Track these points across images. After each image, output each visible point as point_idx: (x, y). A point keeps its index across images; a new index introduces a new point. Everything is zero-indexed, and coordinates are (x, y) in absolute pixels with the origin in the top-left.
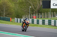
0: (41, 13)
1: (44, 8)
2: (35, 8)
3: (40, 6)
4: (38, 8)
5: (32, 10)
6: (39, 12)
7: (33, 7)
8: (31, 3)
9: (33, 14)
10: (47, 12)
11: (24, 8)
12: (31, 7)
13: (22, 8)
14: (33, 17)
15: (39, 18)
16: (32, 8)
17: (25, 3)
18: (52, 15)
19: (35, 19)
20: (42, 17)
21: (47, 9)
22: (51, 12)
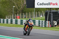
0: (25, 13)
1: (28, 7)
2: (19, 8)
3: (24, 5)
4: (22, 7)
5: (16, 10)
6: (23, 12)
7: (16, 6)
8: (15, 3)
9: (16, 14)
10: (31, 12)
11: (8, 8)
12: (14, 7)
13: (6, 8)
14: (16, 17)
15: (23, 18)
16: (16, 8)
17: (9, 2)
18: (36, 15)
19: (19, 19)
20: (26, 17)
21: (31, 9)
22: (35, 12)
